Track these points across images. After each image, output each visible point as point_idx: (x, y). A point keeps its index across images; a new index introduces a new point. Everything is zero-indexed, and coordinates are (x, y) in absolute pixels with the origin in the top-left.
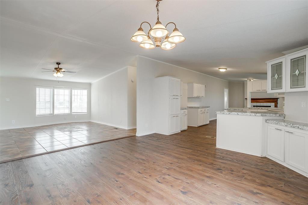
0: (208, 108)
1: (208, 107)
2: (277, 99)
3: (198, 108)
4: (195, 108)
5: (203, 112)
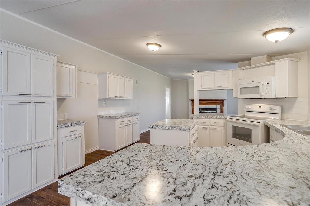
0: (136, 117)
1: (136, 114)
2: (223, 100)
3: (116, 118)
4: (110, 117)
5: (125, 125)
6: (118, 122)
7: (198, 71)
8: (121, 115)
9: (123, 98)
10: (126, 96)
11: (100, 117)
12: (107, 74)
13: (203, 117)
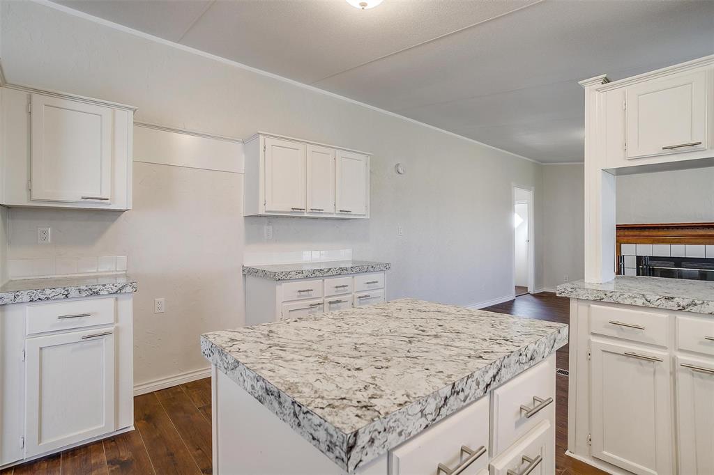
0: (369, 277)
1: (369, 269)
3: (275, 277)
4: (264, 275)
5: (320, 301)
6: (285, 291)
7: (607, 81)
8: (299, 269)
9: (325, 213)
10: (339, 208)
11: (249, 272)
12: (261, 137)
13: (627, 302)
